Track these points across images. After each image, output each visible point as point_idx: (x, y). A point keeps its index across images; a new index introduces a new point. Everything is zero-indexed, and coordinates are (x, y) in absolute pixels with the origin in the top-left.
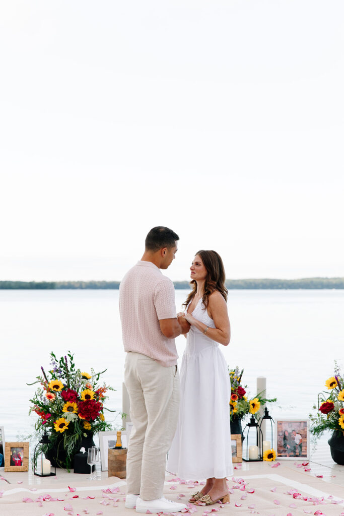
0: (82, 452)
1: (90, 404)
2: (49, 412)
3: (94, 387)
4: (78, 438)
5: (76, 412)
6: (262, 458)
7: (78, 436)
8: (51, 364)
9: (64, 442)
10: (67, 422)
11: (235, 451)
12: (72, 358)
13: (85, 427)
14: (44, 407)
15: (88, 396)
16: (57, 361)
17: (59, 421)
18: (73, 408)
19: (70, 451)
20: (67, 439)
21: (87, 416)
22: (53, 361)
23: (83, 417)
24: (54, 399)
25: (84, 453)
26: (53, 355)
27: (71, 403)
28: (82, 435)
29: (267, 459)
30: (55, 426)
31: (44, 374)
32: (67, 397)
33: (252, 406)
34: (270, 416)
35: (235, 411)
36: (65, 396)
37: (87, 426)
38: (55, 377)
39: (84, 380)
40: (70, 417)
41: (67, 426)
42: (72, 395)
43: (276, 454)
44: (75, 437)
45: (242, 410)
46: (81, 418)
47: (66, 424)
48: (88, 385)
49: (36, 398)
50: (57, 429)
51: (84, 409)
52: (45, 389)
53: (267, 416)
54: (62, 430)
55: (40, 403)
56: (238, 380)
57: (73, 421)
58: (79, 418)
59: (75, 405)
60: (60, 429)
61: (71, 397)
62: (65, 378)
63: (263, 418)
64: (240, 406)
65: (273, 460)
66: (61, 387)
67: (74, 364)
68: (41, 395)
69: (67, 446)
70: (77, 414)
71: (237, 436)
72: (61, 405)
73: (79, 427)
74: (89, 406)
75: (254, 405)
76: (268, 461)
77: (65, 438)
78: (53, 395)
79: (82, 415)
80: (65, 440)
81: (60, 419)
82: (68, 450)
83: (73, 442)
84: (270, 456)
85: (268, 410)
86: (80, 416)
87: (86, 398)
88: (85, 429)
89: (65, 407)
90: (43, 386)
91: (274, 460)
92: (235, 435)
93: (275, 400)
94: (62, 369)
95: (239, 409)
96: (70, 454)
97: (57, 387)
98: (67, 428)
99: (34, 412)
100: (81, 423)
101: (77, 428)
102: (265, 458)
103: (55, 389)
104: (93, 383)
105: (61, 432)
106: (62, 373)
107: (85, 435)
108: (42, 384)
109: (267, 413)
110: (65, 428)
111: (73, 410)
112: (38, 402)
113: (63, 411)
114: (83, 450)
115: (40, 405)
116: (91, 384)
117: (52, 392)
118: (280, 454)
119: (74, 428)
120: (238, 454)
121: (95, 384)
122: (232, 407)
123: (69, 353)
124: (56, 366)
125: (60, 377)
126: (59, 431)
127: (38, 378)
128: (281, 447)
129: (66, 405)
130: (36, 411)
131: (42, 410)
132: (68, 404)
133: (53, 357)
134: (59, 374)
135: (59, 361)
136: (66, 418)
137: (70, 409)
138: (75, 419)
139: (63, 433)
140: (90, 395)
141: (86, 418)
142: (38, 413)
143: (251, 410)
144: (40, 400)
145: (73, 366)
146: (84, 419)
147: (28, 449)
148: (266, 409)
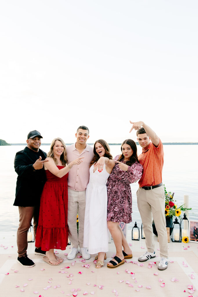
6: (181, 241)
29: (184, 241)
34: (187, 218)
35: (168, 214)
43: (189, 239)
45: (171, 214)
53: (185, 218)
56: (171, 197)
63: (183, 219)
65: (187, 242)
75: (178, 212)
76: (184, 243)
84: (186, 240)
93: (191, 209)
95: (170, 214)
109: (185, 216)
118: (191, 239)
122: (166, 212)
128: (192, 235)
143: (176, 215)
148: (185, 214)
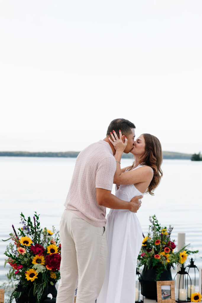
0: (50, 298)
1: (56, 257)
2: (21, 264)
3: (57, 243)
4: (45, 286)
5: (44, 264)
6: (190, 299)
7: (45, 284)
8: (20, 223)
9: (34, 290)
10: (36, 273)
11: (170, 294)
12: (38, 218)
13: (51, 277)
14: (17, 259)
15: (52, 250)
16: (26, 221)
17: (30, 271)
18: (41, 260)
19: (39, 297)
20: (36, 286)
21: (53, 268)
22: (23, 220)
23: (50, 268)
24: (25, 252)
25: (51, 299)
26: (22, 215)
27: (40, 256)
28: (49, 283)
29: (194, 300)
30: (26, 276)
31: (15, 231)
32: (36, 250)
33: (182, 258)
34: (195, 266)
36: (34, 251)
37: (53, 276)
38: (23, 234)
39: (49, 236)
40: (39, 268)
41: (37, 276)
42: (41, 249)
43: (201, 296)
44: (43, 285)
45: (174, 260)
46: (48, 269)
47: (35, 274)
48: (53, 241)
49: (8, 251)
50: (28, 278)
51: (50, 261)
52: (16, 244)
53: (192, 265)
54: (32, 279)
55: (13, 256)
57: (42, 272)
58: (46, 269)
59: (43, 258)
60: (31, 278)
61: (39, 251)
62: (32, 235)
63: (189, 267)
64: (172, 257)
66: (30, 242)
67: (39, 223)
68: (12, 249)
69: (37, 293)
70: (45, 266)
71: (171, 283)
72: (31, 257)
73: (46, 276)
74: (55, 259)
75: (183, 256)
76: (195, 302)
77: (35, 285)
78: (24, 249)
79: (49, 267)
80: (35, 287)
81: (30, 270)
82: (38, 296)
83: (41, 290)
84: (196, 298)
85: (193, 261)
86: (48, 267)
87: (51, 252)
88: (51, 278)
89: (34, 258)
90: (14, 241)
91: (200, 301)
92: (169, 281)
93: (197, 252)
94: (30, 227)
95: (172, 260)
96: (39, 300)
97: (26, 242)
98: (37, 278)
99: (8, 263)
100: (48, 273)
101: (44, 277)
102: (193, 300)
103: (25, 244)
104: (56, 238)
105: (32, 281)
106: (30, 230)
107: (52, 283)
108: (13, 240)
109: (192, 262)
110: (35, 277)
111: (41, 262)
112: (11, 255)
113: (33, 263)
114: (50, 296)
115: (13, 258)
116: (54, 240)
117: (23, 247)
119: (42, 277)
120: (172, 297)
121: (58, 240)
123: (36, 214)
124: (25, 225)
125: (28, 233)
126: (30, 280)
127: (11, 235)
129: (35, 258)
130: (9, 263)
131: (15, 262)
132: (37, 257)
133: (23, 217)
134: (27, 231)
135: (27, 220)
136: (37, 269)
137: (38, 261)
138: (44, 270)
139: (33, 282)
140: (55, 249)
141: (52, 269)
142: (11, 265)
143: (181, 260)
144: (12, 254)
145: (39, 224)
146: (51, 270)
147: (4, 295)
148: (192, 259)
